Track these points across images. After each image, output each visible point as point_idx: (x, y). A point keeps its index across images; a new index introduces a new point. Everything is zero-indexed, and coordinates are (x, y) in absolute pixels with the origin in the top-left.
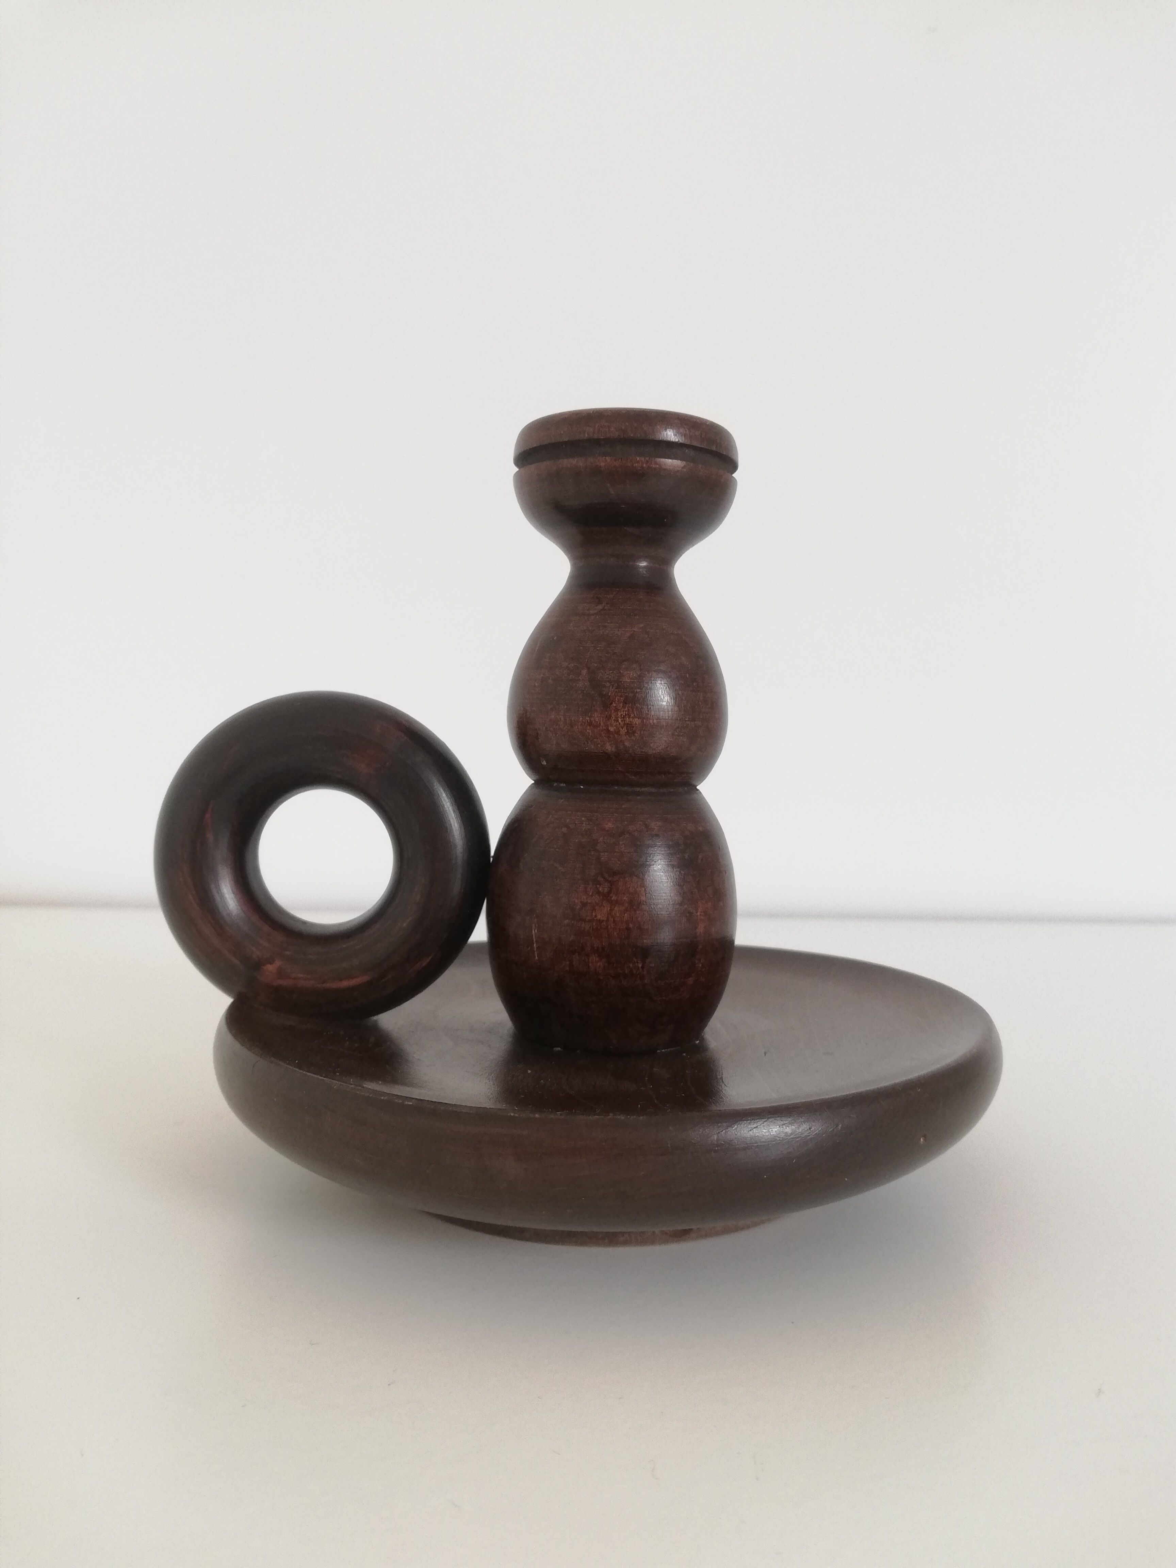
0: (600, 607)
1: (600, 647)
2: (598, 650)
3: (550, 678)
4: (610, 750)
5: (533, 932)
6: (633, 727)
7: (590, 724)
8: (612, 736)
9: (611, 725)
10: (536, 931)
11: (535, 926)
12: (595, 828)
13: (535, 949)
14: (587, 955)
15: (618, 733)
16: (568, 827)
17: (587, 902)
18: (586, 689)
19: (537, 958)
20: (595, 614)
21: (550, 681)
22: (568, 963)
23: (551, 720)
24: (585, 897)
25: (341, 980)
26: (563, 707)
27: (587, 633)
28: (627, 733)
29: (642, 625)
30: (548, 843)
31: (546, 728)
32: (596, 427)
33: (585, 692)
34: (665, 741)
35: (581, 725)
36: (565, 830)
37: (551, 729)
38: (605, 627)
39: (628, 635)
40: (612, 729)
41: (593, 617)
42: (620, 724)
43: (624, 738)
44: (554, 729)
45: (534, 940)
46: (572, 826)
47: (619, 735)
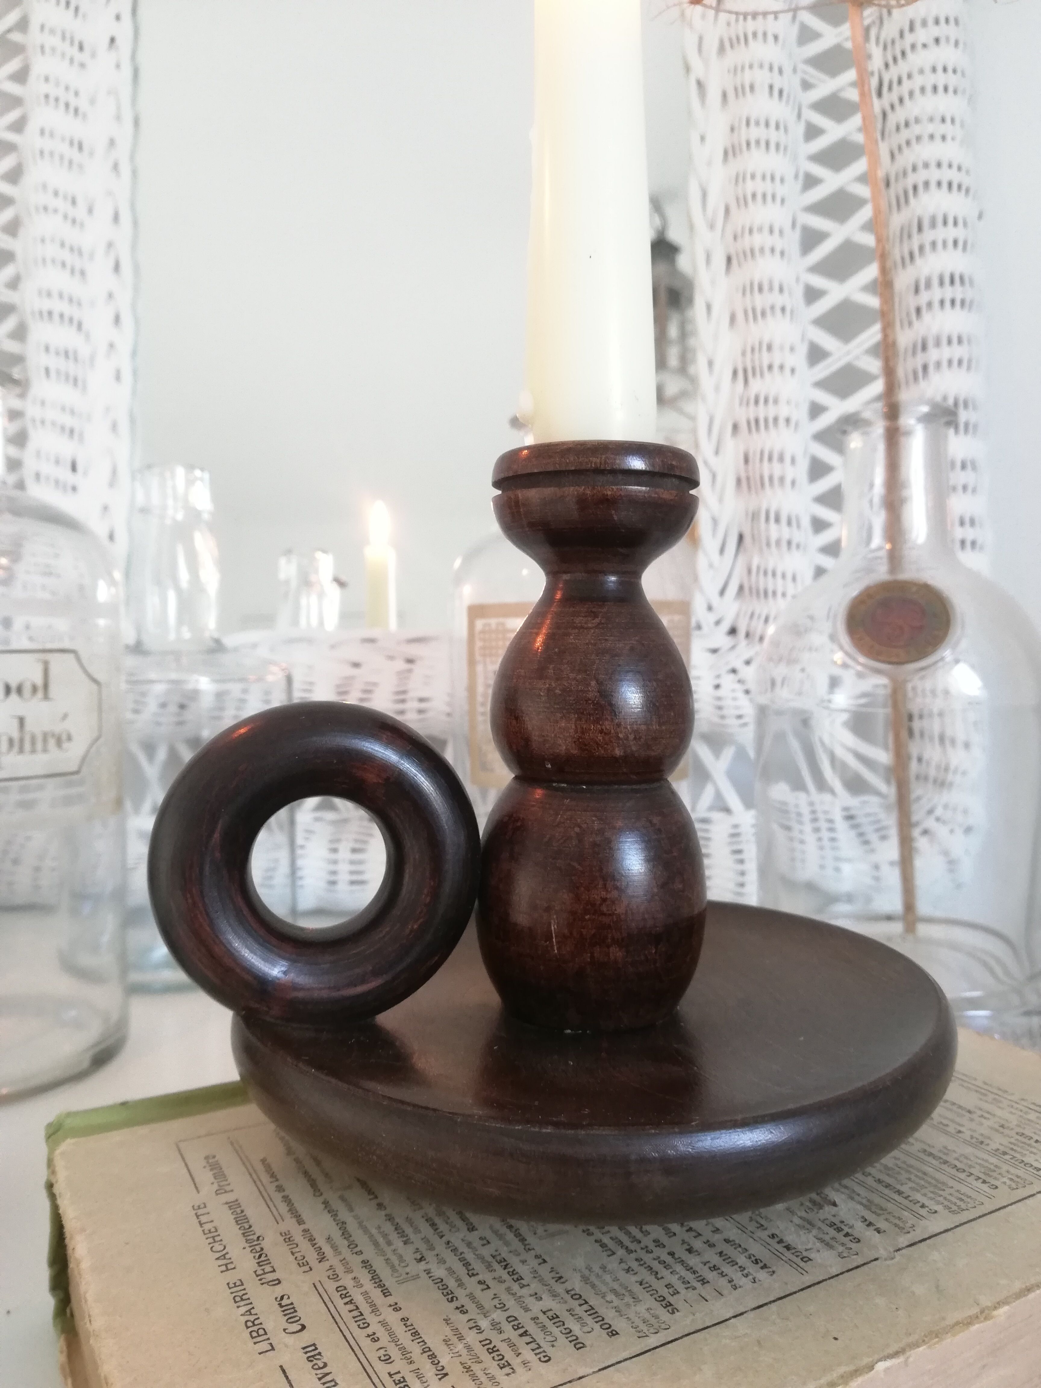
0: (597, 620)
1: (605, 659)
2: (603, 662)
3: (558, 689)
4: (618, 754)
5: (553, 928)
6: (640, 733)
7: (601, 732)
8: (621, 742)
9: (621, 732)
10: (556, 927)
11: (555, 922)
12: (607, 826)
13: (555, 944)
14: (608, 947)
15: (627, 739)
16: (580, 827)
17: (606, 898)
18: (597, 699)
19: (556, 951)
20: (593, 627)
21: (558, 691)
22: (589, 955)
23: (560, 728)
24: (604, 893)
25: (355, 986)
26: (573, 716)
27: (590, 646)
28: (635, 738)
29: (637, 638)
30: (562, 843)
31: (555, 735)
32: (603, 459)
33: (595, 702)
34: (664, 743)
35: (593, 732)
36: (577, 830)
37: (561, 736)
38: (606, 640)
39: (628, 647)
40: (621, 736)
41: (592, 631)
42: (628, 730)
43: (632, 743)
44: (564, 736)
45: (554, 935)
46: (584, 826)
47: (628, 740)
